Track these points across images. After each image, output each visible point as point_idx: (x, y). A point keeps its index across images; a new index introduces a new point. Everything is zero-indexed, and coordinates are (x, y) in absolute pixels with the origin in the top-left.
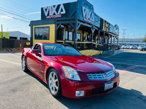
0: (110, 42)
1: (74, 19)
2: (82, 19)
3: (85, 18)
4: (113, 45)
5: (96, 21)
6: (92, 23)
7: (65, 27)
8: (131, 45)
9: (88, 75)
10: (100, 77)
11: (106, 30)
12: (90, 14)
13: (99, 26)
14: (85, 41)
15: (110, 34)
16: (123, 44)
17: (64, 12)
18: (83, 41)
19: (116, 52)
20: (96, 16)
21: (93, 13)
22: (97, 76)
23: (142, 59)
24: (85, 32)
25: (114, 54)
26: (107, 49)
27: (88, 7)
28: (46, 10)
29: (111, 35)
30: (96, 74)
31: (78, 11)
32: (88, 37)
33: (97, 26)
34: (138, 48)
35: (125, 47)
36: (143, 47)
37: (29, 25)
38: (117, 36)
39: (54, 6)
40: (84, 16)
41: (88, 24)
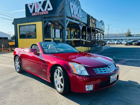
0: (96, 39)
1: (63, 16)
2: (70, 15)
3: (73, 15)
4: (100, 41)
5: (84, 17)
6: (80, 19)
7: (52, 24)
8: (115, 40)
9: (94, 69)
10: (105, 70)
11: (93, 26)
12: (77, 10)
13: (86, 22)
14: (72, 38)
15: (96, 29)
16: (108, 40)
17: (51, 9)
18: (71, 38)
19: (104, 48)
20: (83, 12)
21: (80, 9)
22: (102, 70)
23: (129, 53)
24: (72, 29)
25: (102, 50)
26: (94, 45)
27: (75, 3)
28: (31, 6)
29: (98, 31)
30: (101, 68)
31: (66, 8)
32: (76, 34)
33: (84, 22)
34: (123, 42)
35: (111, 42)
36: (127, 41)
37: (13, 24)
38: (103, 32)
39: (40, 3)
40: (72, 12)
41: (76, 20)
